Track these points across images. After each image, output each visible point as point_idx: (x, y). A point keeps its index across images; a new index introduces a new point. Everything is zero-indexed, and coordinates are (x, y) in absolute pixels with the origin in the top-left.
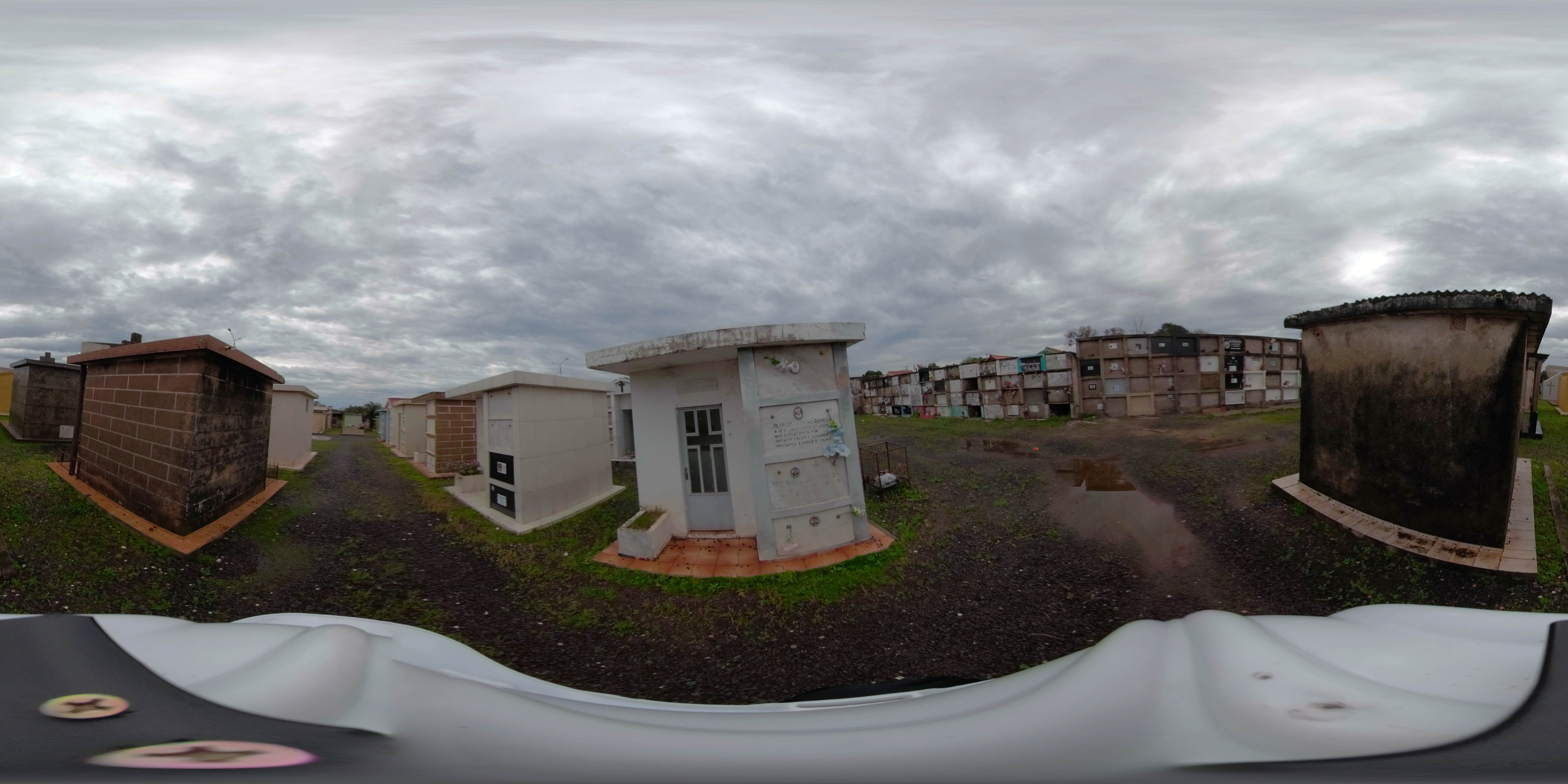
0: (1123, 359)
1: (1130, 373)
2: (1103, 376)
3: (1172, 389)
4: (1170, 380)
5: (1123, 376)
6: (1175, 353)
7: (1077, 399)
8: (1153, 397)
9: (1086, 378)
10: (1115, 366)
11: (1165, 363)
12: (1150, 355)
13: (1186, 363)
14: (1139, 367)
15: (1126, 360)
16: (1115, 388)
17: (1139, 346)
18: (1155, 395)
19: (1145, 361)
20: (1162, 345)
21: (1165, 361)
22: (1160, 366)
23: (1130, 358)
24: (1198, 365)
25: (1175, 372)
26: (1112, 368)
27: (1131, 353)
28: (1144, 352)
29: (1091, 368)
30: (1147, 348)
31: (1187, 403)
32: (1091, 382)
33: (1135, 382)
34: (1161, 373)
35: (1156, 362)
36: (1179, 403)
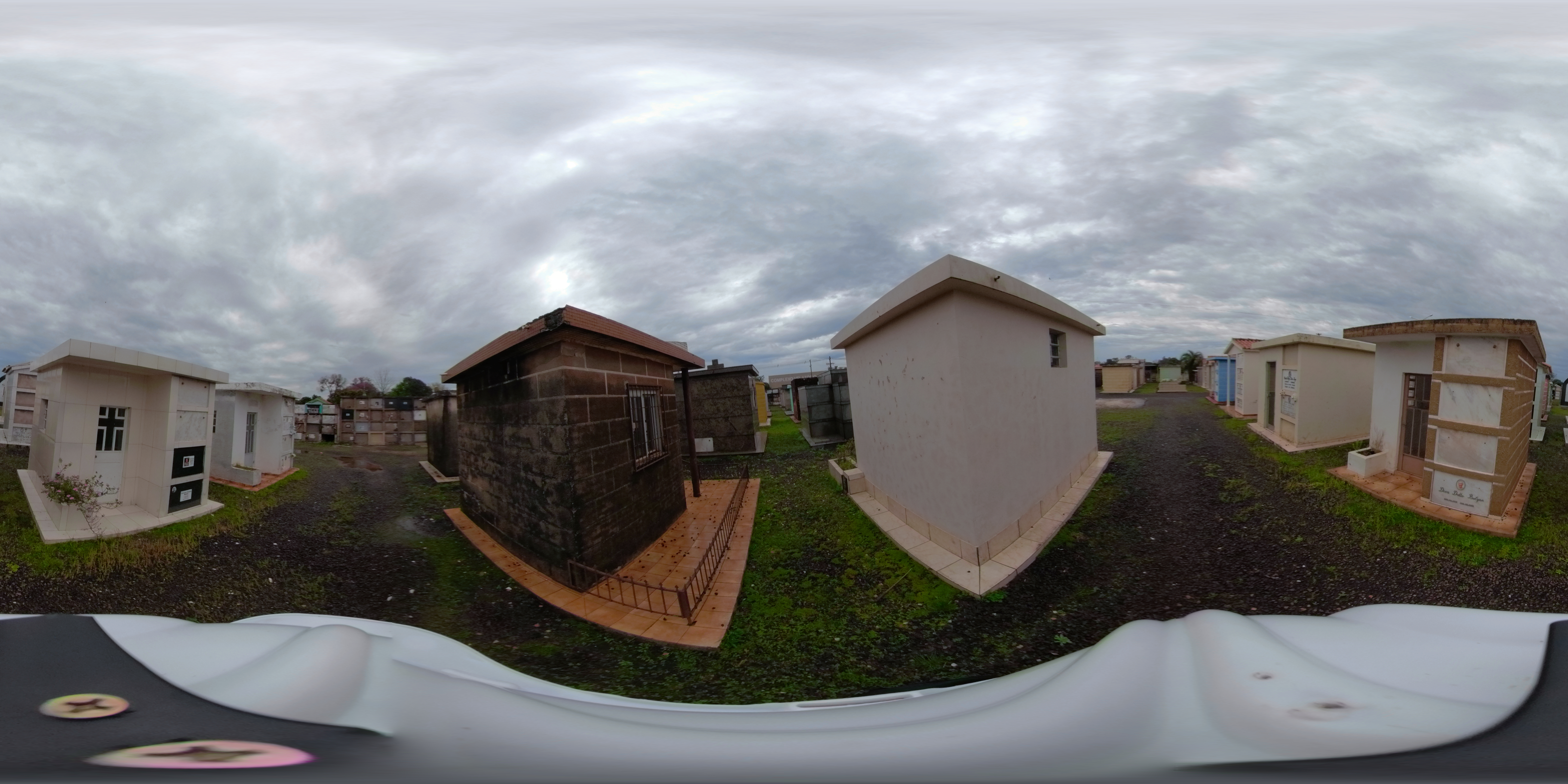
0: (367, 410)
1: (371, 419)
2: (355, 420)
3: (396, 430)
4: (395, 425)
5: (367, 421)
6: (399, 408)
7: (338, 432)
8: (384, 434)
9: (345, 420)
10: (362, 414)
11: (392, 414)
12: (384, 409)
13: (405, 414)
14: (376, 416)
15: (369, 411)
16: (362, 428)
17: (377, 403)
18: (386, 434)
19: (380, 412)
20: (391, 403)
21: (392, 413)
22: (389, 416)
23: (372, 410)
24: (413, 416)
25: (399, 420)
26: (360, 415)
27: (373, 407)
28: (380, 407)
29: (348, 415)
30: (382, 405)
31: (406, 439)
32: (347, 423)
33: (374, 425)
34: (390, 420)
35: (387, 414)
36: (400, 439)
